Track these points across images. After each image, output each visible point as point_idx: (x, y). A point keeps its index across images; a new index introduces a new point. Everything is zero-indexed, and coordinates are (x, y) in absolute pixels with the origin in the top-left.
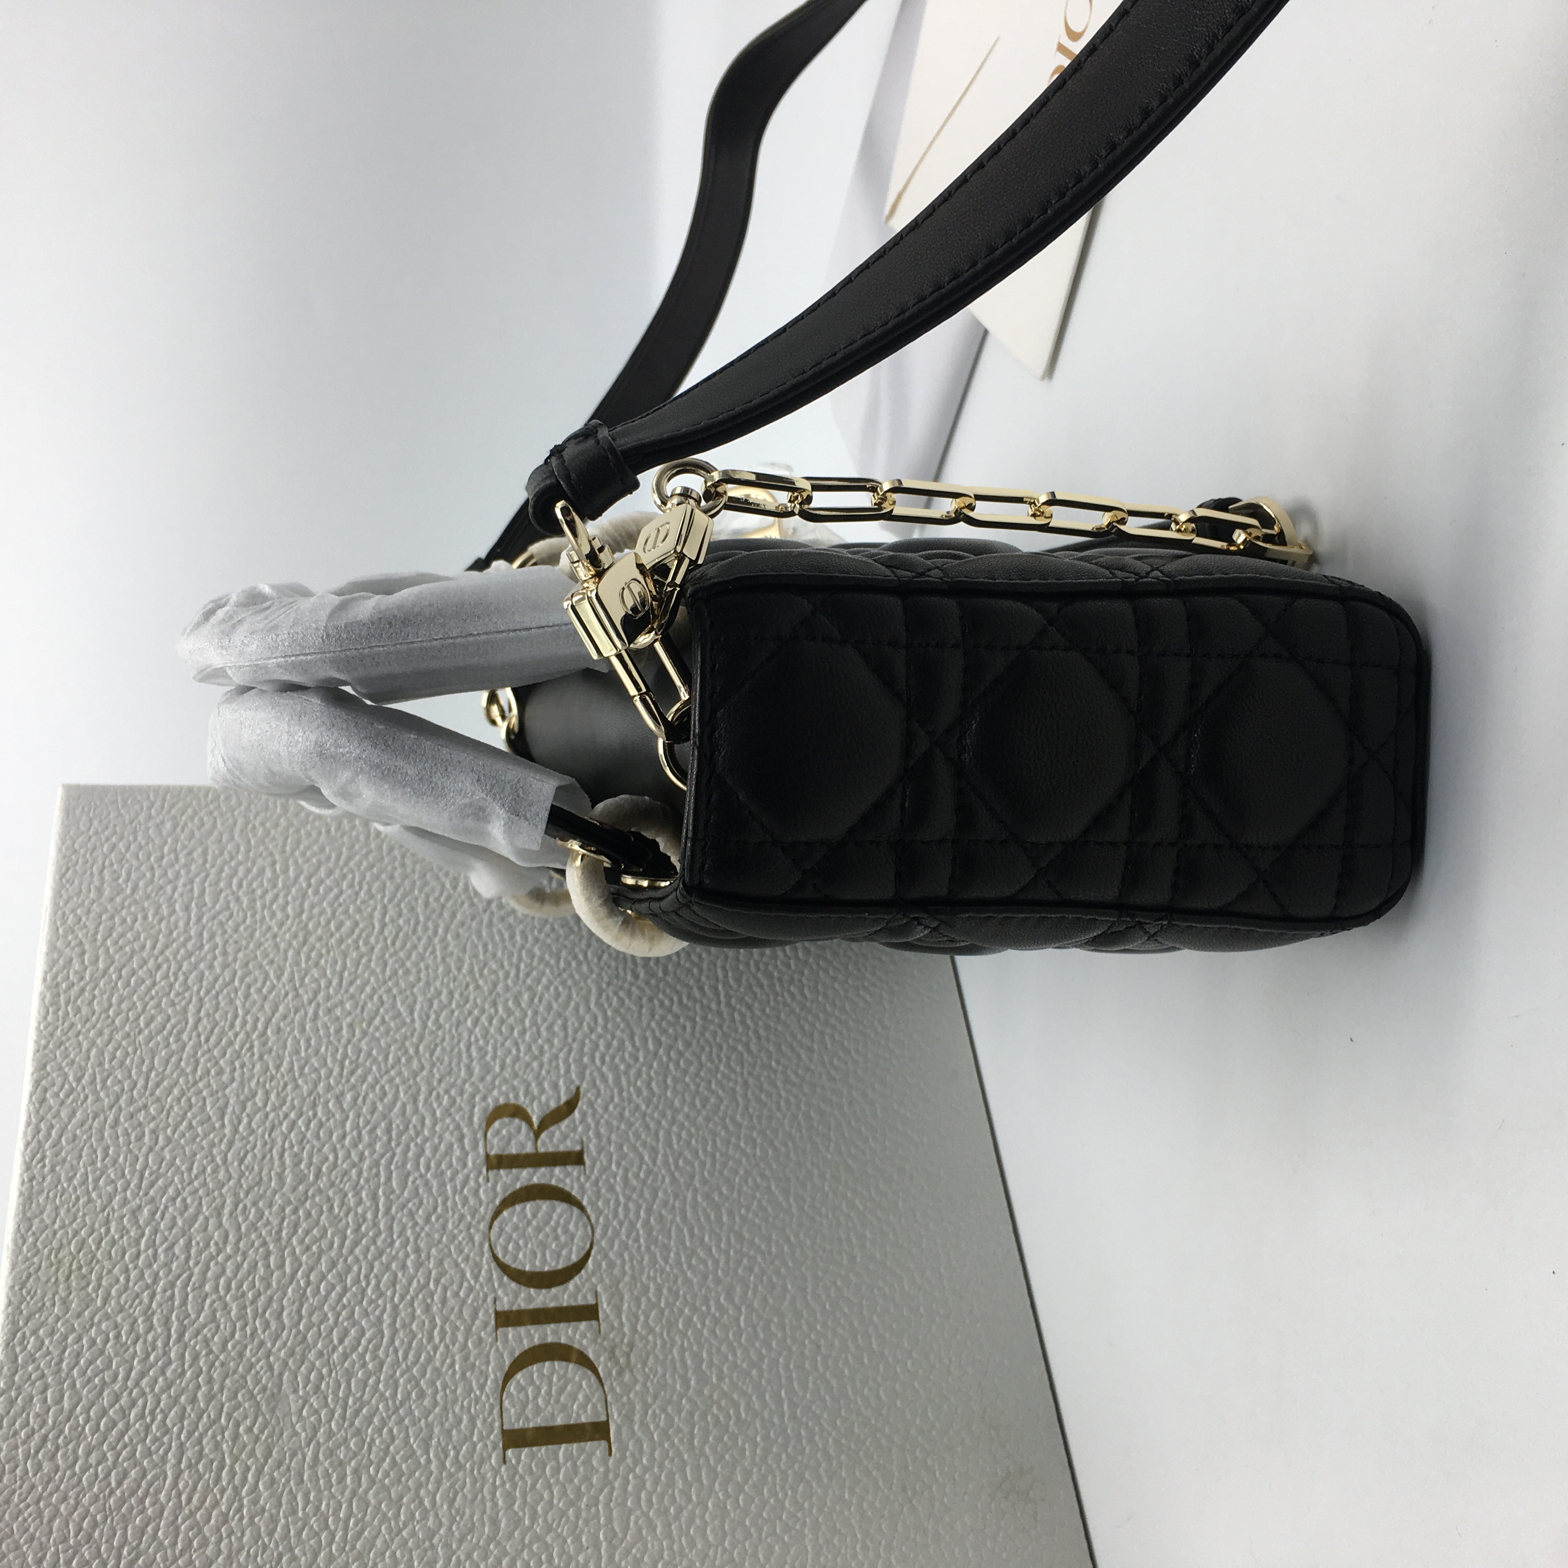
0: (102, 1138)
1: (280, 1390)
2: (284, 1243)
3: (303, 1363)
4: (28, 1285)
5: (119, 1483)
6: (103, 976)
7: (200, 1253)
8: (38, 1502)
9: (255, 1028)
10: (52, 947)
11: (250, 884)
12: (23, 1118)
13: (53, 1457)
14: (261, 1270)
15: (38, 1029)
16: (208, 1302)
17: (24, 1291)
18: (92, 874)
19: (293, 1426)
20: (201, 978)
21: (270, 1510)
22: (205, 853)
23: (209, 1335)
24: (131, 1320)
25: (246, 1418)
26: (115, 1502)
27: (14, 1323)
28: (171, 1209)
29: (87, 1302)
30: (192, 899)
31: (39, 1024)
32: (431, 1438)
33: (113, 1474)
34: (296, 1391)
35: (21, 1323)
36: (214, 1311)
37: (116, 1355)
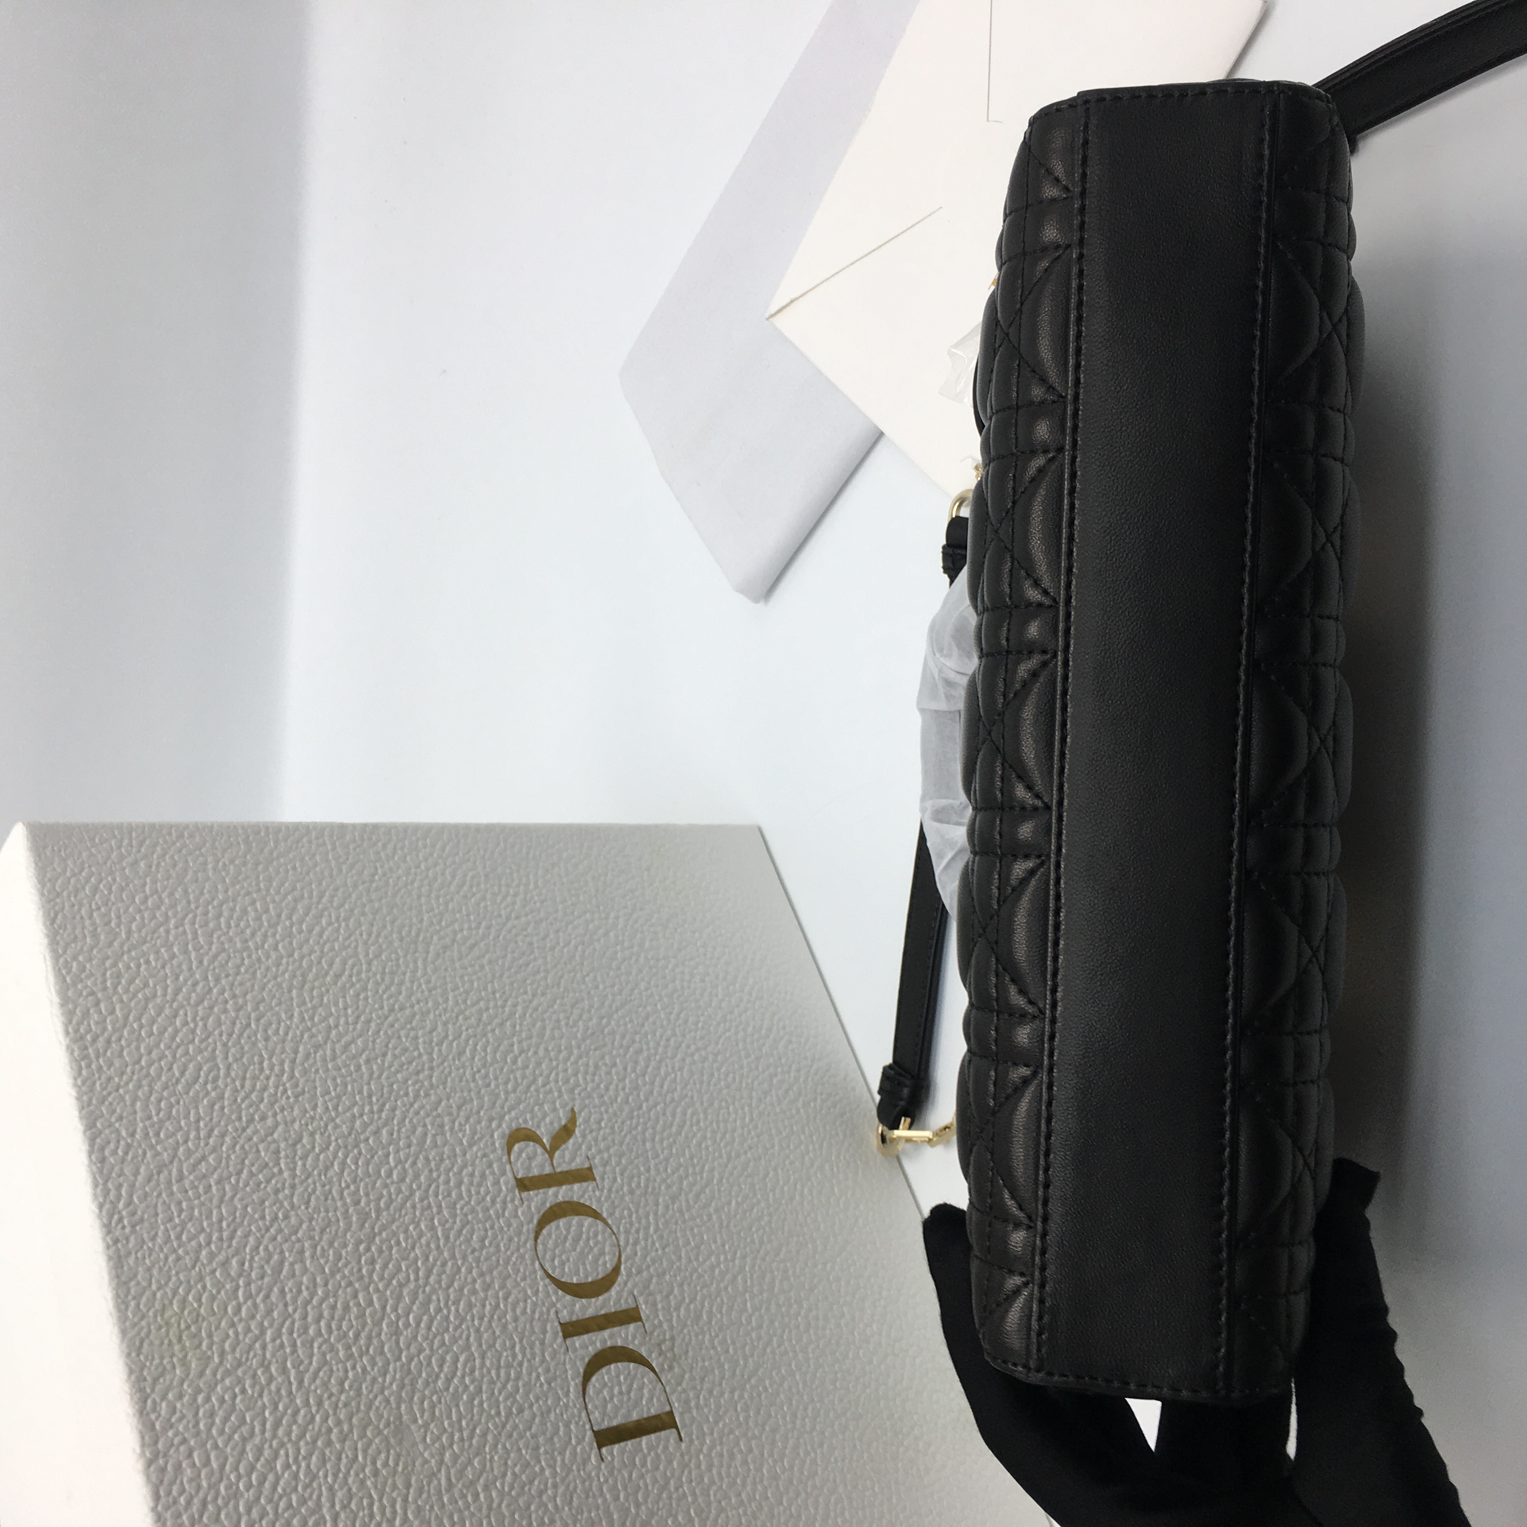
0: (172, 1193)
1: (401, 1423)
2: (366, 1281)
3: (414, 1393)
4: (144, 1351)
7: (295, 1299)
9: (283, 1071)
11: (238, 925)
14: (354, 1309)
16: (315, 1346)
17: (141, 1357)
18: (82, 917)
19: (422, 1454)
20: (219, 1023)
22: (186, 893)
23: (326, 1379)
24: (251, 1373)
25: (380, 1453)
27: (141, 1390)
28: (256, 1259)
29: (206, 1360)
30: (187, 942)
32: (538, 1448)
34: (415, 1421)
35: (148, 1390)
36: (324, 1355)
37: (248, 1409)
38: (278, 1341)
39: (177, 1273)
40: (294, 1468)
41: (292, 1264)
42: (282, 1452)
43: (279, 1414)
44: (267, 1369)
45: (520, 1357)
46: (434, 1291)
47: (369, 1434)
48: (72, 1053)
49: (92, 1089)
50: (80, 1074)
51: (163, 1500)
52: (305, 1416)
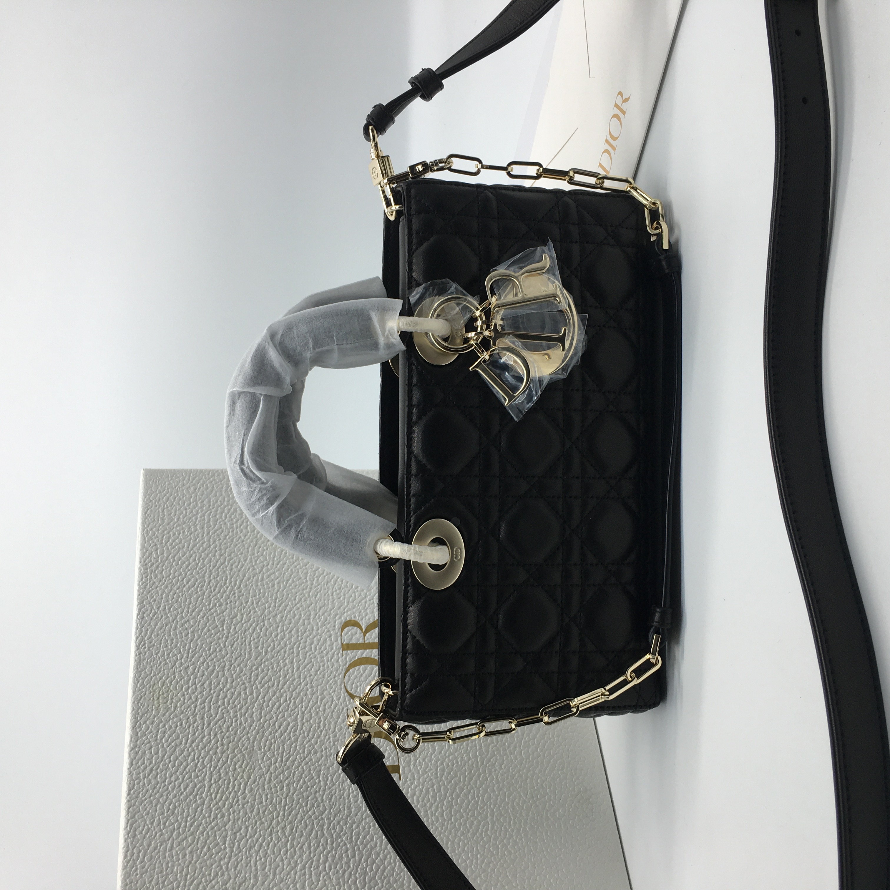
0: (170, 635)
1: (253, 749)
2: (252, 683)
3: (263, 737)
4: (141, 701)
5: (185, 789)
6: (166, 560)
7: (215, 687)
8: (150, 797)
9: (235, 585)
10: (143, 547)
11: (230, 517)
12: (134, 626)
13: (156, 778)
14: (243, 695)
15: (139, 584)
16: (220, 709)
17: (139, 704)
18: (159, 511)
19: (259, 765)
20: (210, 561)
21: (251, 802)
22: (209, 501)
23: (221, 724)
24: (187, 717)
25: (239, 761)
26: (183, 797)
27: (136, 718)
28: (202, 668)
29: (167, 709)
30: (204, 524)
31: (139, 582)
32: (320, 771)
33: (182, 785)
34: (260, 749)
35: (139, 718)
36: (223, 714)
37: (181, 733)
38: (203, 705)
39: (164, 670)
40: (196, 762)
41: (218, 672)
42: (192, 754)
43: (195, 737)
44: (194, 717)
45: (322, 728)
46: (285, 692)
47: (236, 752)
48: (140, 571)
49: (145, 587)
50: (142, 580)
51: (134, 766)
52: (207, 740)
